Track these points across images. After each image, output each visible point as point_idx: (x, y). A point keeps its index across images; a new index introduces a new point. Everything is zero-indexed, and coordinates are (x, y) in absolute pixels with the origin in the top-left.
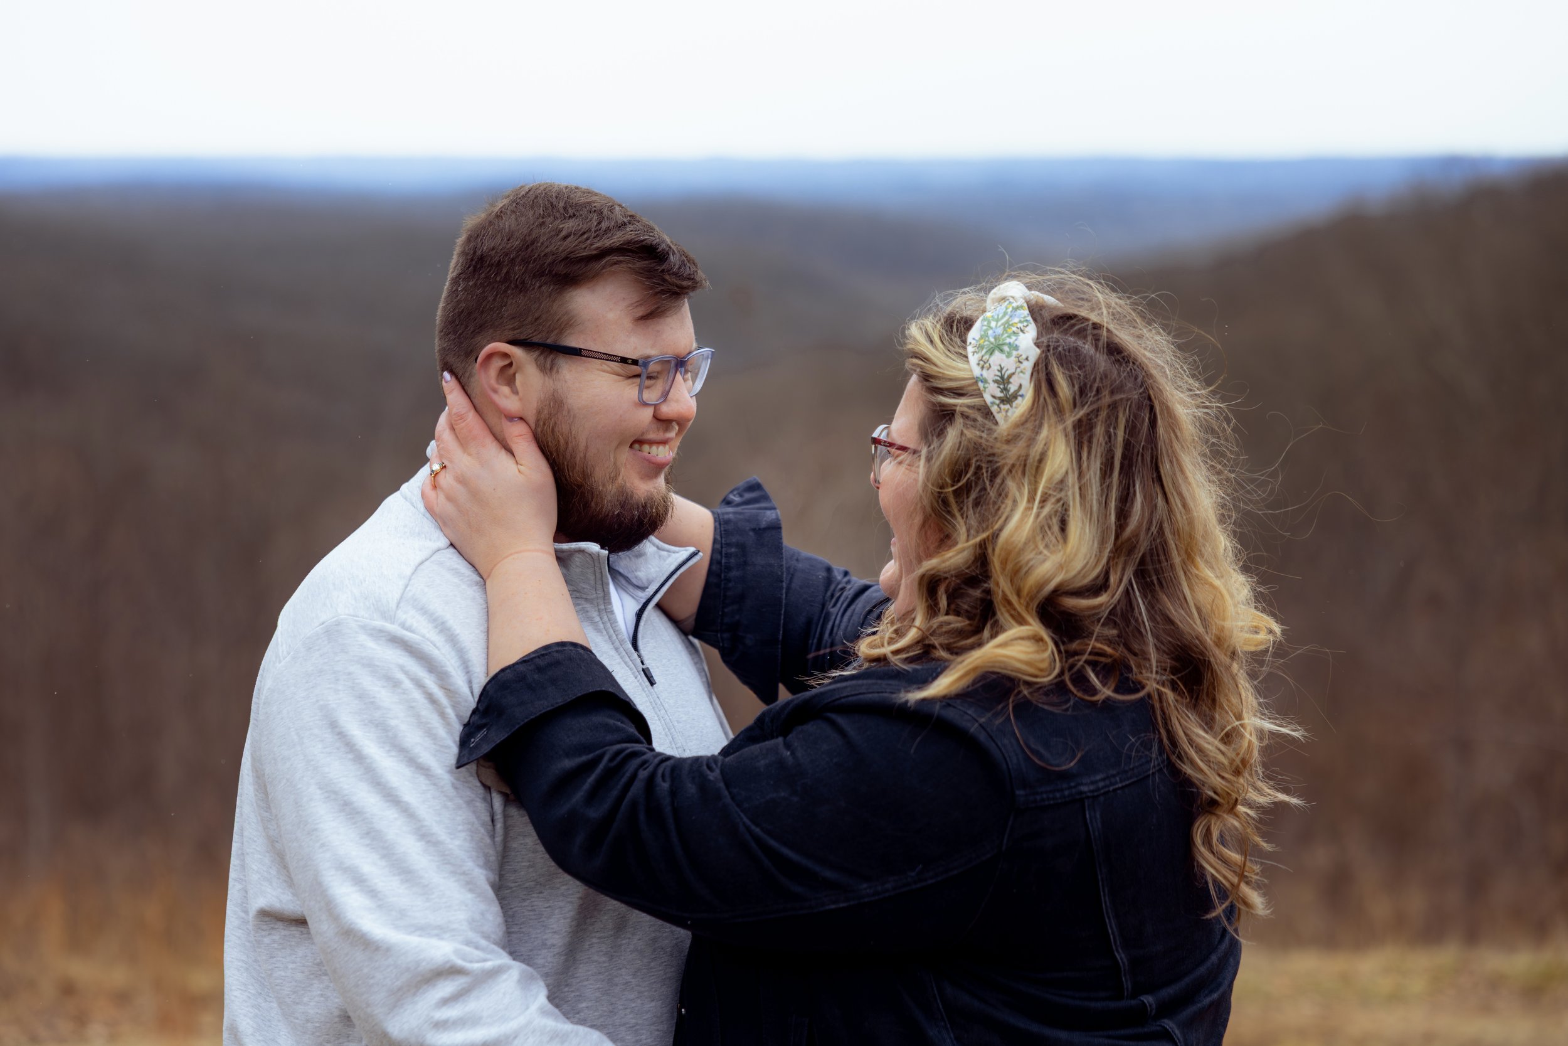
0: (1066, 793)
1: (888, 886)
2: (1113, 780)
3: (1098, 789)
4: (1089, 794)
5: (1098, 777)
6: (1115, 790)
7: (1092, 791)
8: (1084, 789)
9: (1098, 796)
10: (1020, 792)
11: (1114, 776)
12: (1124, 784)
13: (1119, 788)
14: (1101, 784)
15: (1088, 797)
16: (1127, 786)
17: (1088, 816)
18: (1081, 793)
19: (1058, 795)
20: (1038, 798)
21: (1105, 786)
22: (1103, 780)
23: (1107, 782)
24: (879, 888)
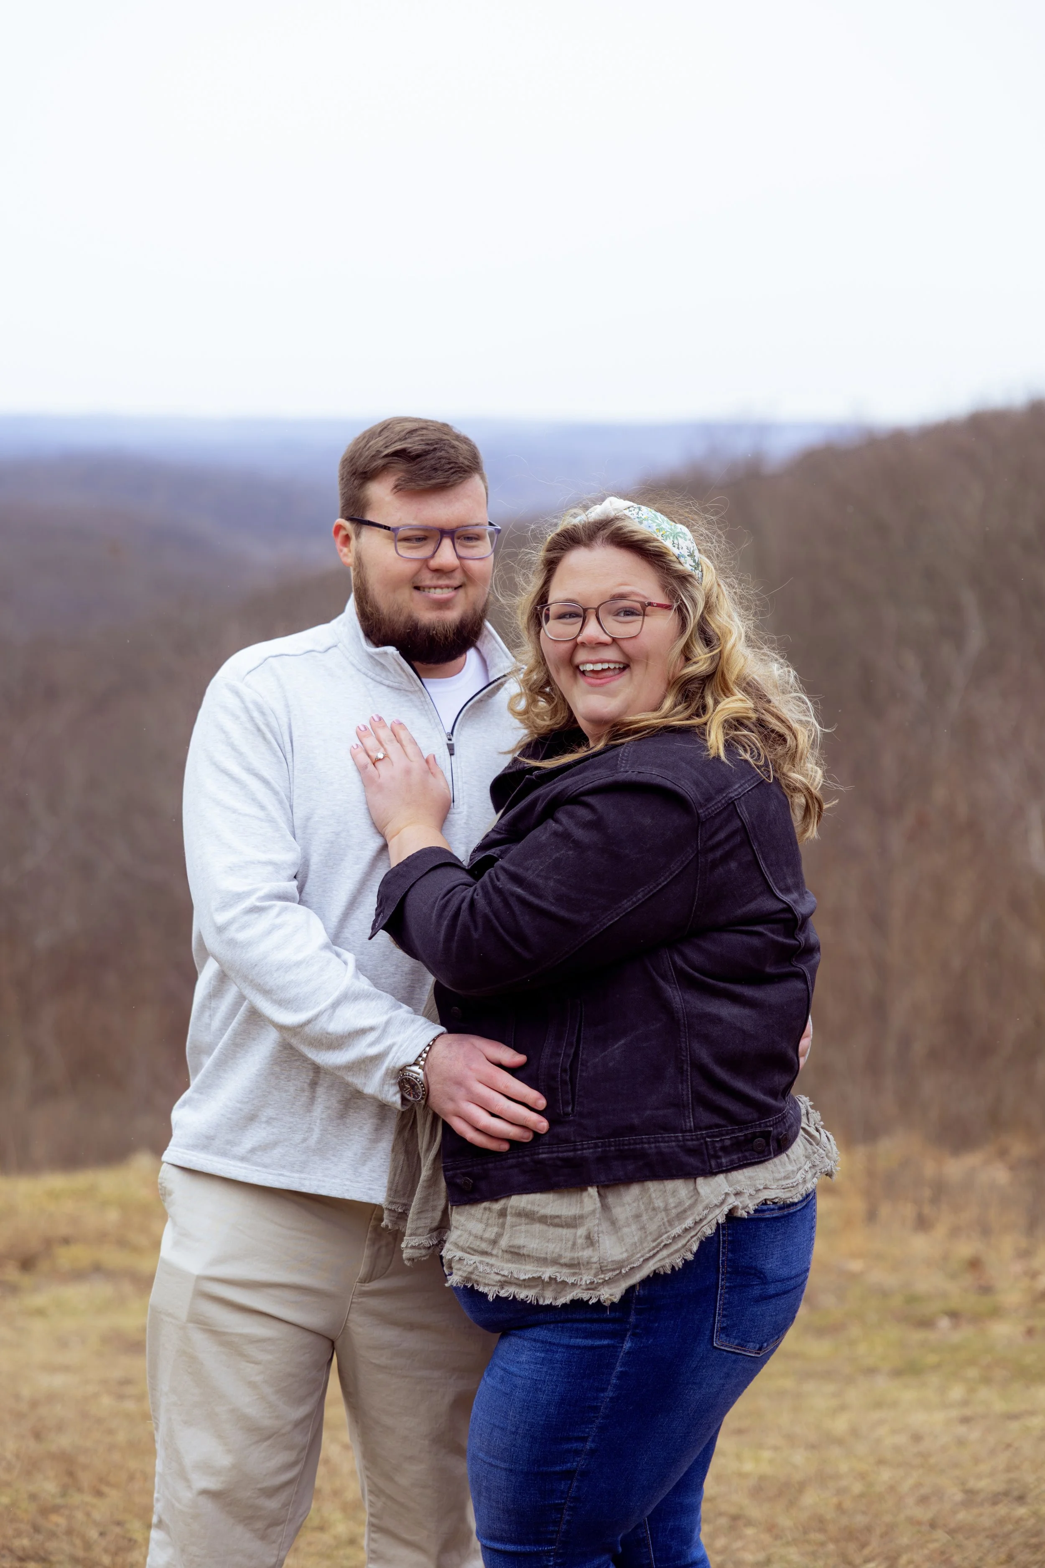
0: (723, 801)
1: (639, 896)
2: (745, 786)
3: (740, 793)
4: (736, 797)
5: (737, 786)
6: (747, 792)
7: (737, 795)
8: (732, 795)
9: (741, 797)
10: (700, 811)
11: (744, 784)
12: (751, 787)
13: (749, 791)
14: (740, 790)
15: (736, 799)
16: (753, 788)
17: (739, 811)
18: (731, 798)
19: (720, 805)
20: (710, 810)
21: (743, 791)
22: (739, 787)
23: (742, 788)
24: (634, 899)
